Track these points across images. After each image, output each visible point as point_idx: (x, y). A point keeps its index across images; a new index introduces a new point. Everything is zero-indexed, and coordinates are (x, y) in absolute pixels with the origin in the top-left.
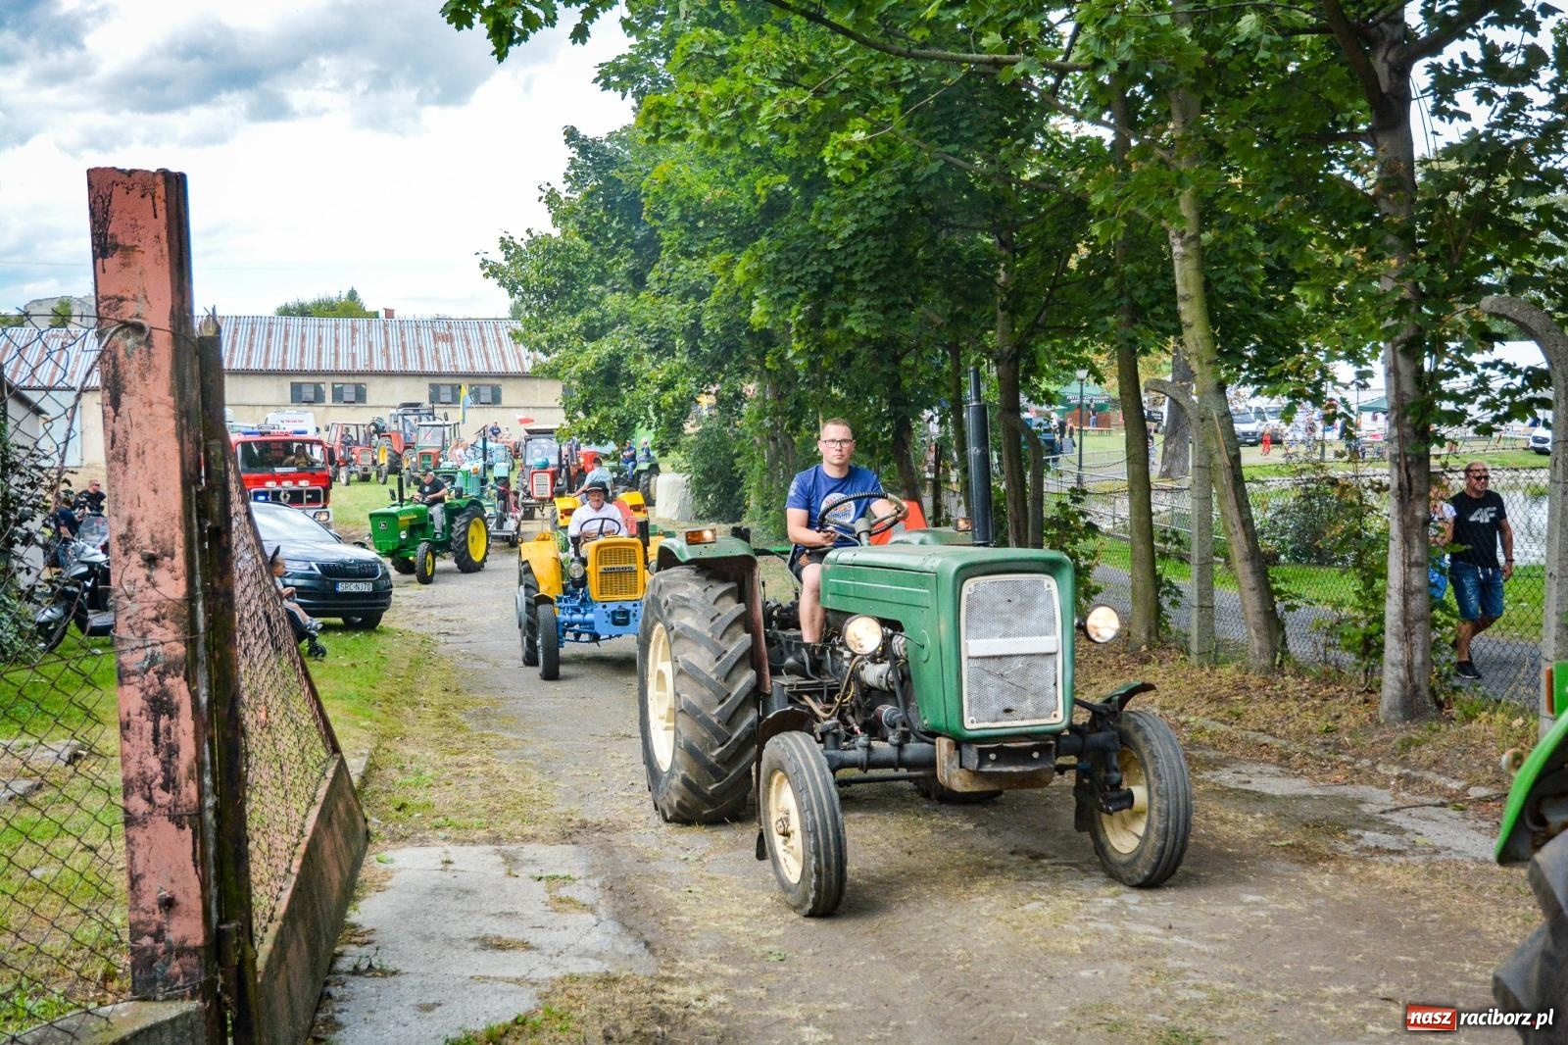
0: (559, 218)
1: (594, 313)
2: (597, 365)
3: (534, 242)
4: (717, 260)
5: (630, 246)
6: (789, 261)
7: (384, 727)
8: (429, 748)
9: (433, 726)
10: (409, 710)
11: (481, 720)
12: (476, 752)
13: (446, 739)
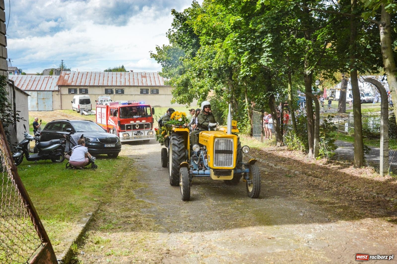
0: (172, 41)
1: (181, 67)
2: (182, 81)
3: (165, 48)
4: (218, 45)
5: (191, 45)
6: (241, 41)
7: (105, 199)
8: (118, 208)
9: (123, 197)
10: (116, 190)
11: (140, 194)
12: (134, 210)
13: (125, 204)
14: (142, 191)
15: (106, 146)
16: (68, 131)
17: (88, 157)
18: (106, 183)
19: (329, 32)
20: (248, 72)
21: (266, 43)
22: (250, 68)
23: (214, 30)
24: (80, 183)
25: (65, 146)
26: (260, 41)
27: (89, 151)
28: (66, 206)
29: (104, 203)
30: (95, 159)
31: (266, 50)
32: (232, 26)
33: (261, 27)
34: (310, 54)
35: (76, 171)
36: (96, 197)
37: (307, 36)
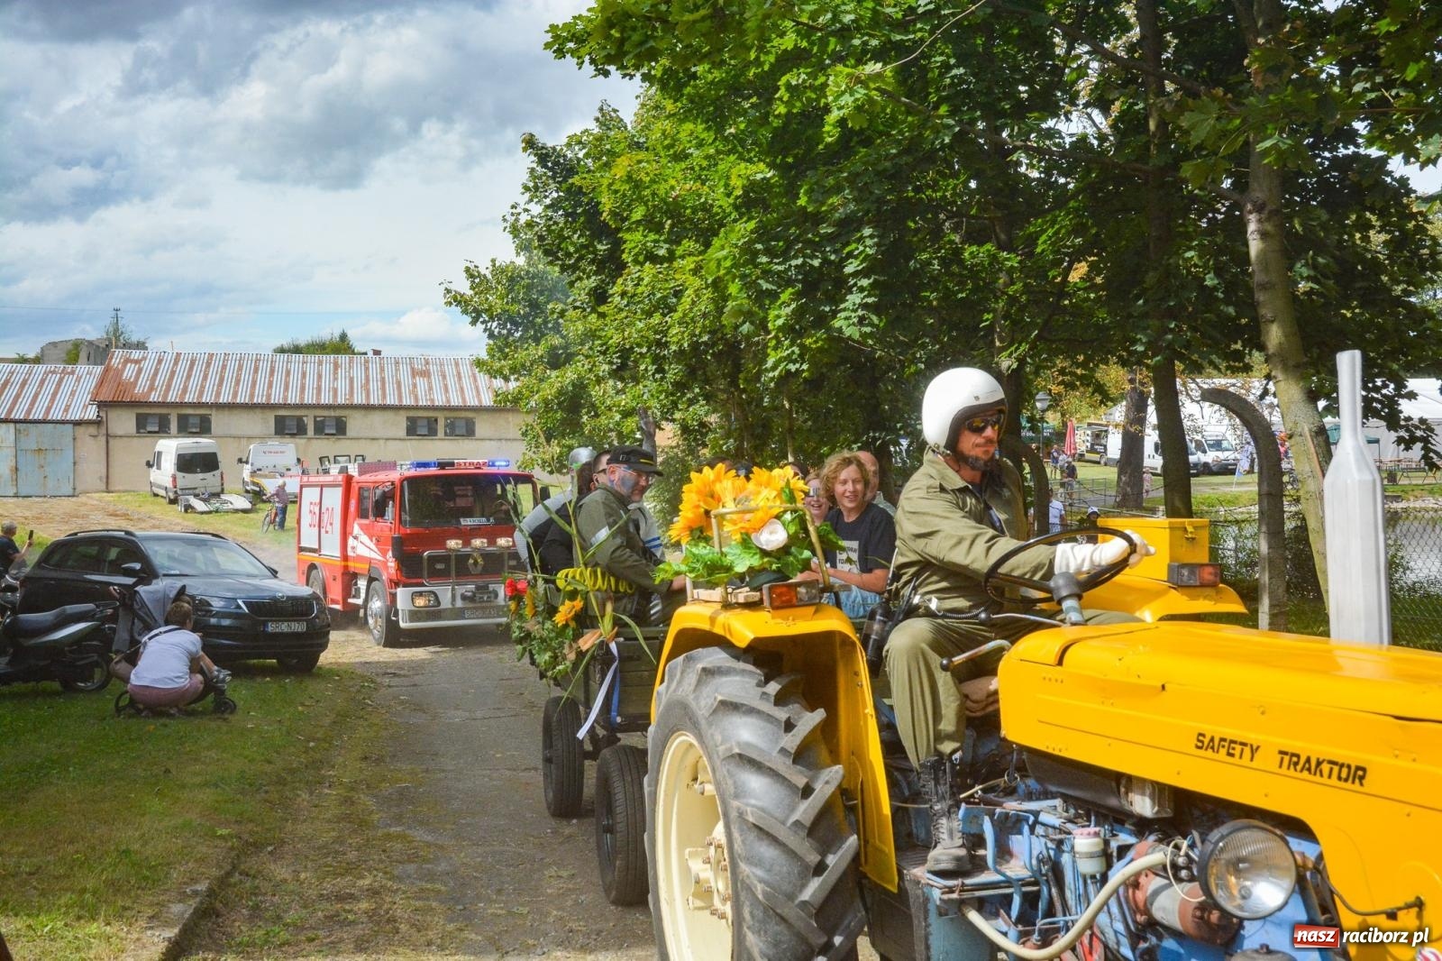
0: (523, 247)
1: (557, 341)
2: (561, 392)
3: (498, 271)
4: (689, 263)
5: (592, 262)
6: (769, 252)
7: (259, 829)
8: (309, 865)
9: (329, 821)
10: (305, 796)
11: (394, 809)
12: (369, 871)
13: (337, 847)
14: (403, 796)
15: (271, 628)
16: (129, 573)
17: (202, 672)
18: (268, 768)
19: (1077, 224)
20: (794, 362)
21: (856, 257)
22: (802, 346)
23: (673, 209)
24: (167, 771)
25: (114, 630)
26: (835, 252)
27: (206, 647)
28: (108, 860)
29: (257, 846)
30: (228, 678)
31: (855, 284)
32: (737, 197)
33: (840, 204)
34: (1013, 300)
35: (151, 726)
36: (227, 824)
37: (1003, 237)
